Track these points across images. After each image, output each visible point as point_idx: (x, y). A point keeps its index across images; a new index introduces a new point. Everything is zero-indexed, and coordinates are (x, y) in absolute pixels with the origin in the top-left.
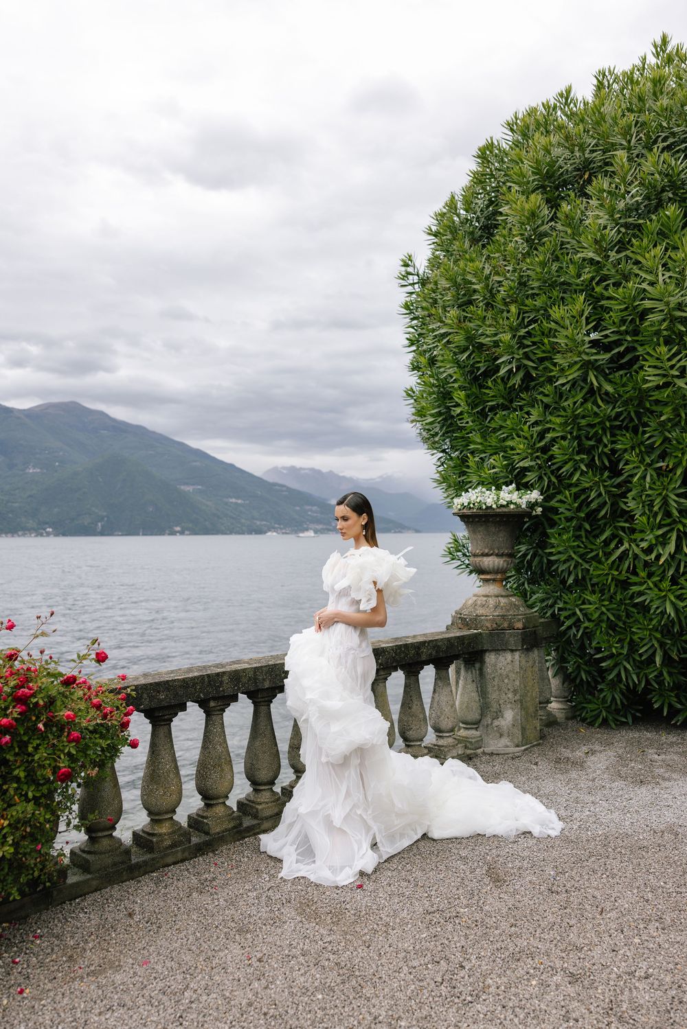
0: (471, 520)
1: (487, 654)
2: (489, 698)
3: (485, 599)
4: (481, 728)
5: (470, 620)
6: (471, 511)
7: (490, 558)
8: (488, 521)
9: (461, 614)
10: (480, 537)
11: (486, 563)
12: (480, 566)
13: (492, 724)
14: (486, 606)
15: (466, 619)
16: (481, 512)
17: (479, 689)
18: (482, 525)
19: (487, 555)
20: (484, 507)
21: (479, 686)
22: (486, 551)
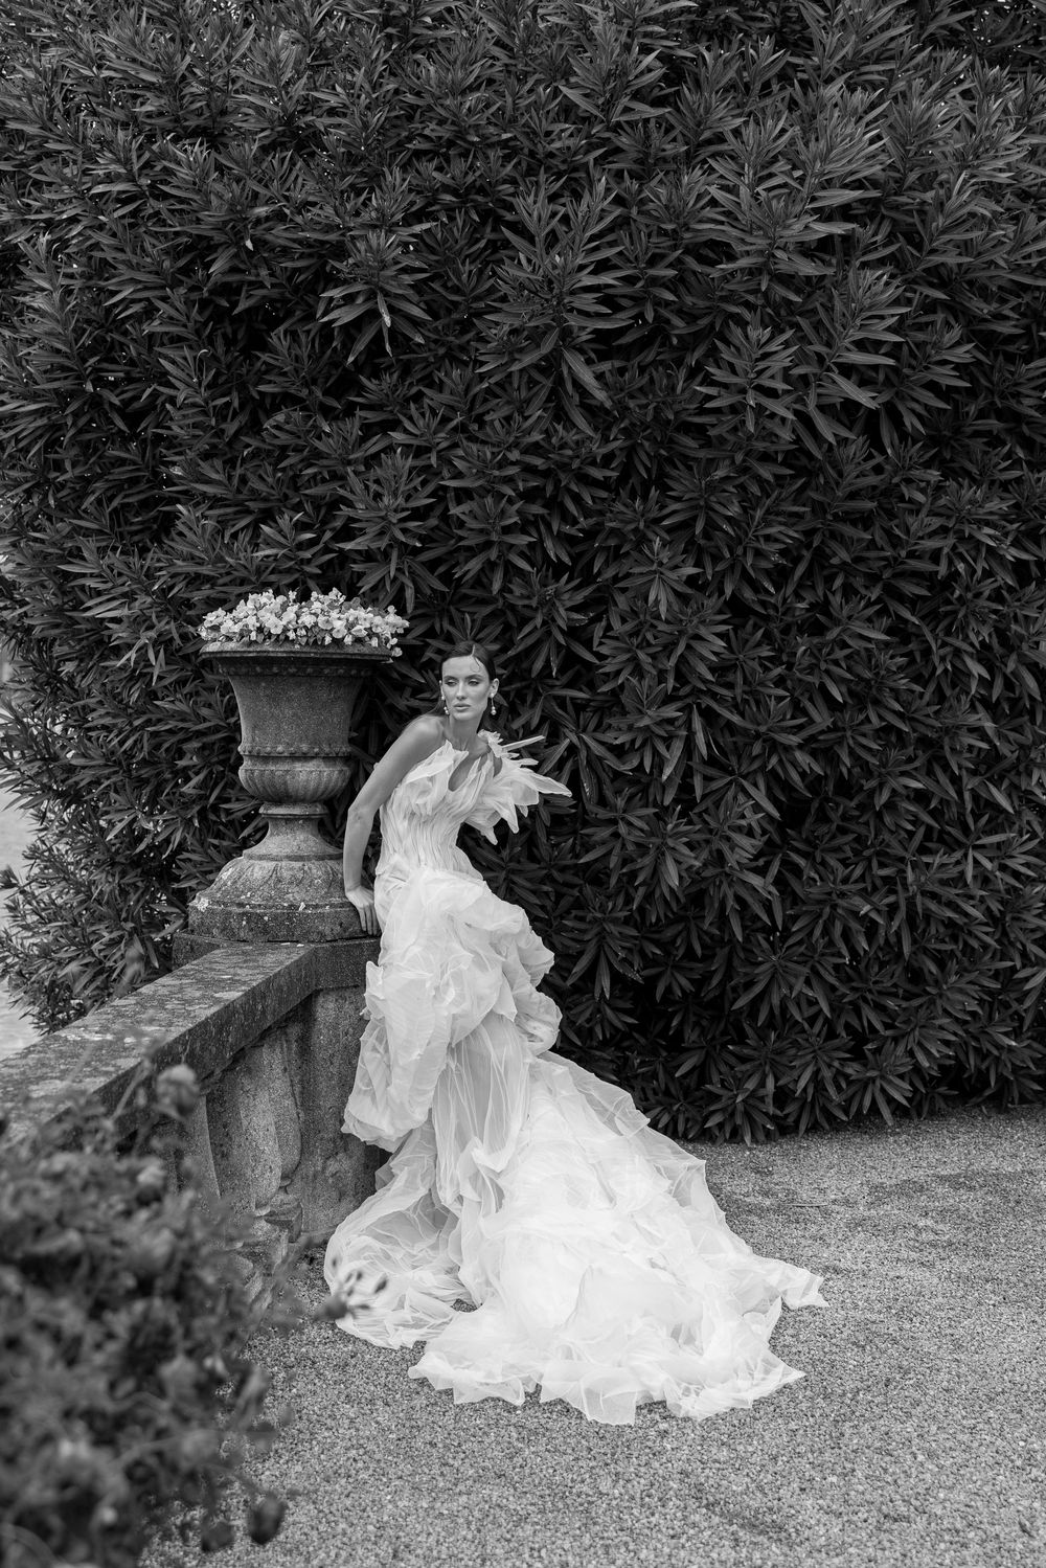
0: (275, 670)
1: (321, 1000)
2: (319, 1107)
3: (298, 865)
4: (298, 1184)
5: (275, 918)
6: (287, 647)
7: (311, 766)
8: (318, 675)
9: (241, 905)
10: (289, 712)
11: (302, 777)
12: (285, 783)
13: (324, 1169)
14: (306, 882)
15: (261, 916)
16: (313, 653)
17: (298, 1089)
18: (299, 685)
19: (305, 757)
20: (328, 640)
21: (296, 1080)
22: (305, 747)
